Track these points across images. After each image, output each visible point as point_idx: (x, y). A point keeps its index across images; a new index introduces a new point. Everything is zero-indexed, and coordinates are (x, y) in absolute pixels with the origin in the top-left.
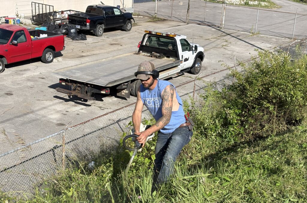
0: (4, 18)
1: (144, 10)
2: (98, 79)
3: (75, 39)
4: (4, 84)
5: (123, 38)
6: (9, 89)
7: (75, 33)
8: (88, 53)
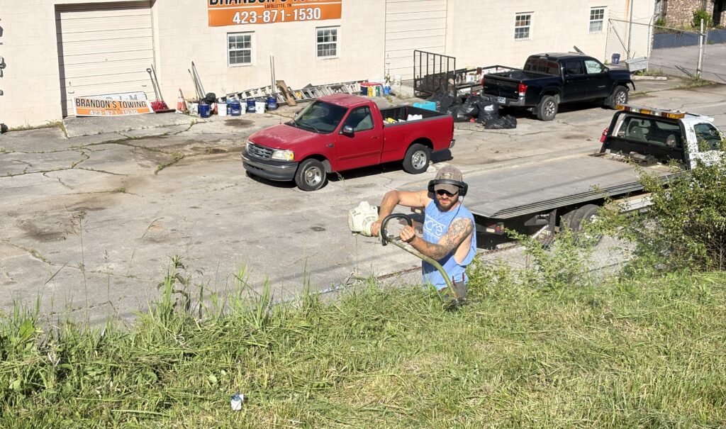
0: (359, 84)
1: (676, 64)
2: (483, 203)
3: (492, 126)
4: (315, 211)
5: (600, 123)
6: (322, 220)
7: (492, 113)
8: (508, 156)
